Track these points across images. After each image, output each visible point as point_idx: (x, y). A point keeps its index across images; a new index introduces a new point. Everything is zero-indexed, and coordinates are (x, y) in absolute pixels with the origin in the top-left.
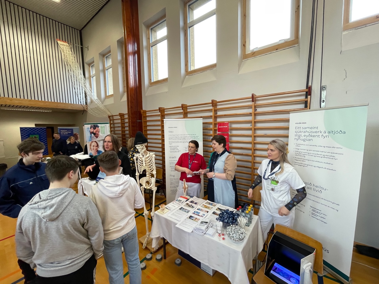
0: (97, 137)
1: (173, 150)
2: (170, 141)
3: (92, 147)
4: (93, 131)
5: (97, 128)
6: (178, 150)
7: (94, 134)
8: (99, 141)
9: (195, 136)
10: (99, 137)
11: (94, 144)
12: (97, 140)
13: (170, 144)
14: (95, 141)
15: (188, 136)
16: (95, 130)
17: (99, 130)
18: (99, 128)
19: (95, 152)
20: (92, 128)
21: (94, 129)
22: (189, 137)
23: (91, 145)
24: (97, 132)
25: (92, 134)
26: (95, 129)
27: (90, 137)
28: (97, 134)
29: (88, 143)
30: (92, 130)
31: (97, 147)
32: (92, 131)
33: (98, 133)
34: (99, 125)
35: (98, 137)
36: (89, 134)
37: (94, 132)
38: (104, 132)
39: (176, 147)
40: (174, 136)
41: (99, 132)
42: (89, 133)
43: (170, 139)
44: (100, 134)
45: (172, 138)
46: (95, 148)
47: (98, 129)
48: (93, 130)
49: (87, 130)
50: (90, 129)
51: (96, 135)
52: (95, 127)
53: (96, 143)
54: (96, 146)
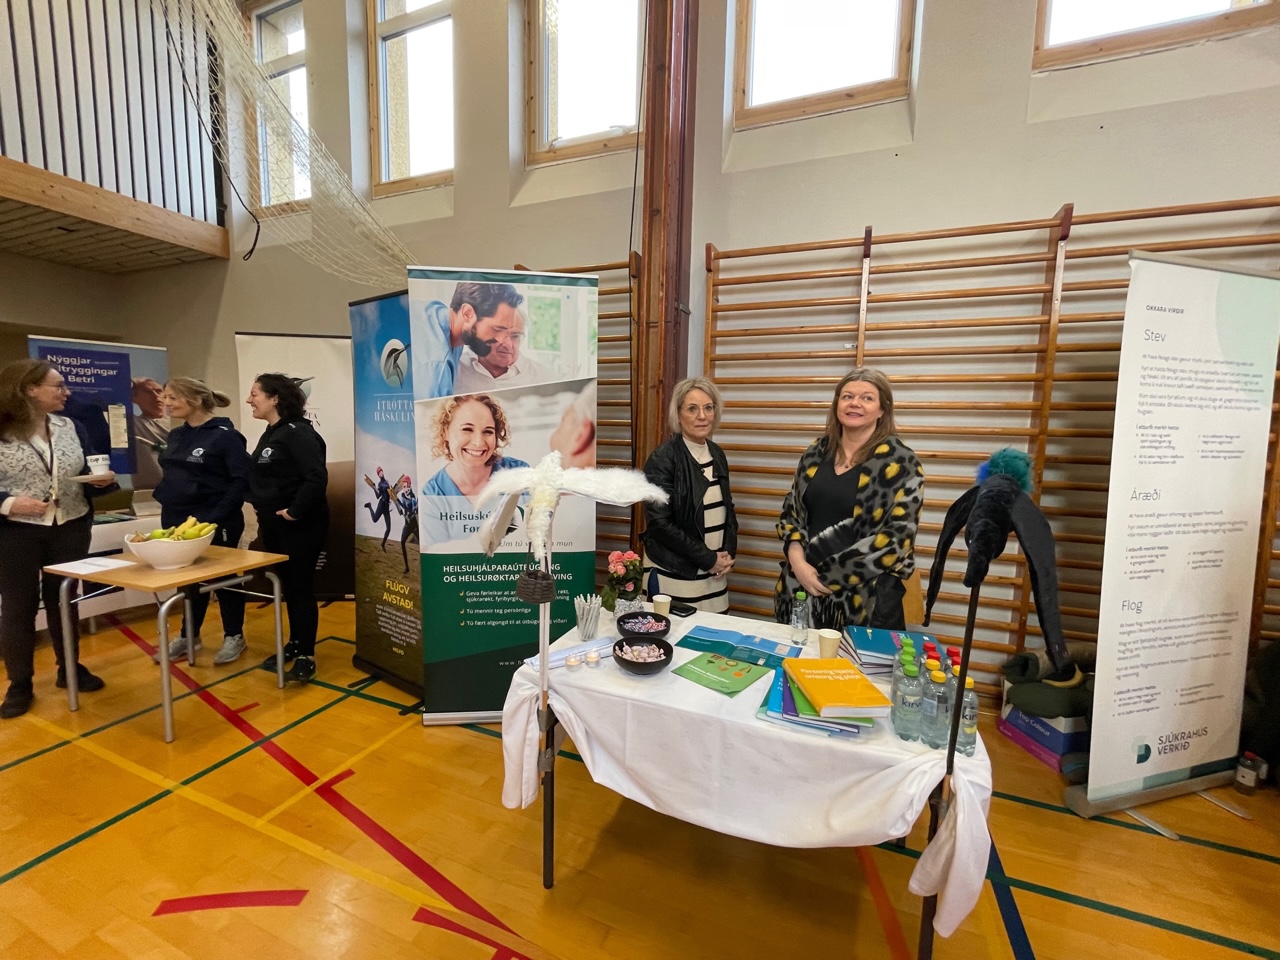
0: (498, 370)
1: (1153, 452)
2: (1147, 390)
3: (456, 438)
4: (474, 327)
5: (503, 308)
6: (1170, 452)
7: (480, 347)
8: (515, 395)
9: (1251, 371)
10: (511, 371)
11: (473, 414)
12: (494, 387)
13: (1144, 413)
14: (483, 392)
15: (1224, 368)
16: (487, 322)
17: (520, 325)
18: (523, 307)
19: (475, 468)
20: (467, 307)
21: (482, 312)
22: (1227, 378)
23: (446, 423)
24: (500, 339)
25: (466, 348)
26: (491, 313)
27: (444, 366)
28: (504, 351)
29: (427, 405)
30: (465, 321)
31: (491, 439)
32: (468, 326)
33: (509, 342)
34: (519, 288)
35: (505, 370)
36: (439, 350)
37: (483, 331)
38: (555, 337)
39: (1166, 432)
40: (1163, 364)
41: (515, 336)
42: (442, 337)
43: (1148, 380)
44: (525, 350)
45: (1154, 373)
46: (477, 440)
47: (509, 317)
48: (474, 318)
49: (424, 316)
50: (447, 311)
51: (493, 356)
52: (491, 294)
53: (486, 413)
54: (487, 432)
